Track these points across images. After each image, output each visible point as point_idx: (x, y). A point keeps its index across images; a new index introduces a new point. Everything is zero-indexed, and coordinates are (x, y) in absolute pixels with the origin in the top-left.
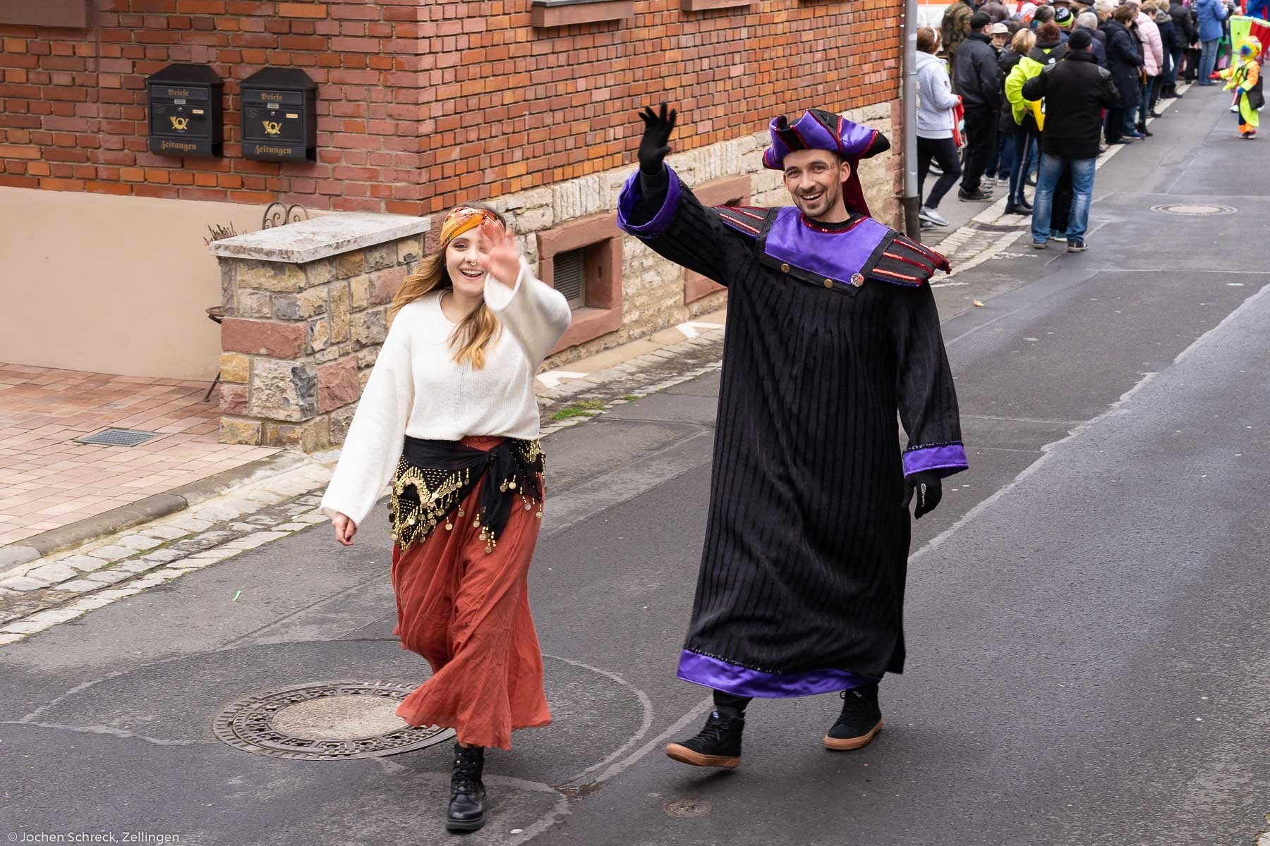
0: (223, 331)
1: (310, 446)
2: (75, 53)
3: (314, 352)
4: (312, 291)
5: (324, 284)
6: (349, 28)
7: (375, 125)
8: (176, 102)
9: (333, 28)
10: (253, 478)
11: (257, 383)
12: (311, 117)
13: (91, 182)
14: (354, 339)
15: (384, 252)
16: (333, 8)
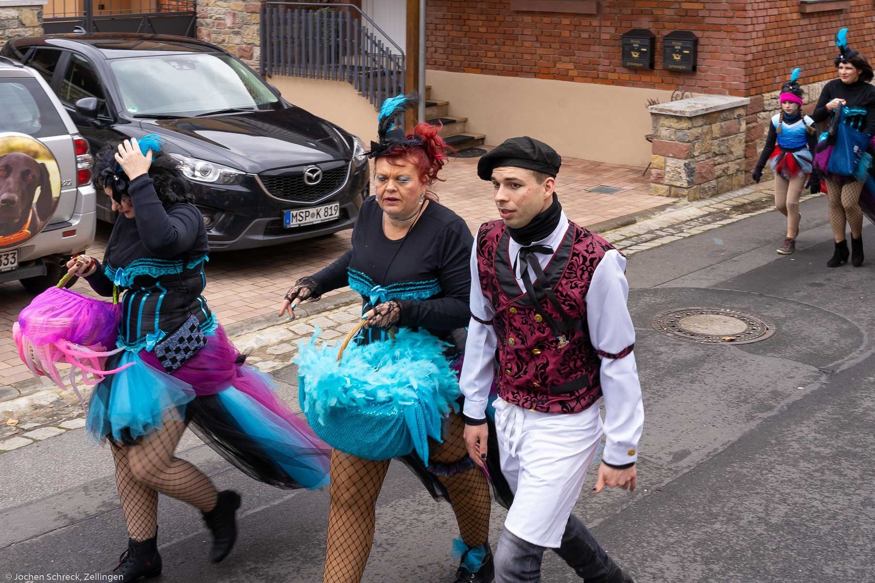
0: (653, 146)
1: (691, 198)
2: (591, 25)
3: (694, 157)
4: (694, 129)
5: (700, 126)
6: (714, 13)
7: (725, 56)
8: (634, 45)
9: (707, 13)
10: (665, 211)
11: (668, 169)
12: (695, 53)
13: (595, 79)
14: (713, 151)
15: (727, 113)
16: (707, 5)
